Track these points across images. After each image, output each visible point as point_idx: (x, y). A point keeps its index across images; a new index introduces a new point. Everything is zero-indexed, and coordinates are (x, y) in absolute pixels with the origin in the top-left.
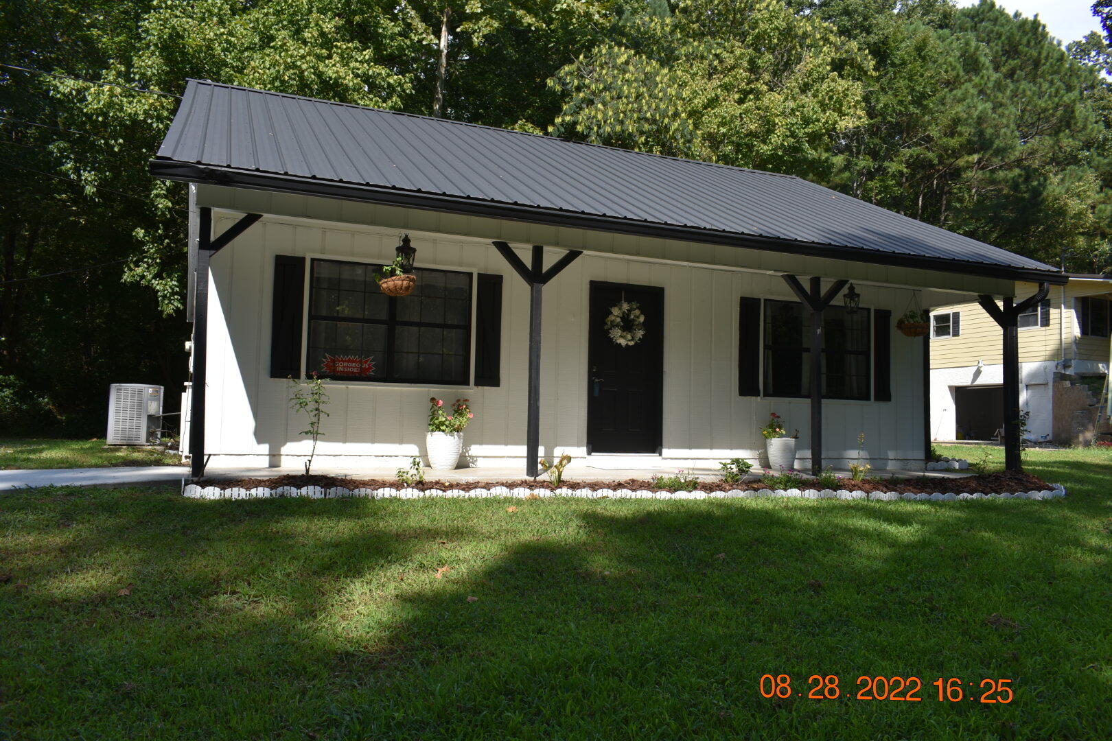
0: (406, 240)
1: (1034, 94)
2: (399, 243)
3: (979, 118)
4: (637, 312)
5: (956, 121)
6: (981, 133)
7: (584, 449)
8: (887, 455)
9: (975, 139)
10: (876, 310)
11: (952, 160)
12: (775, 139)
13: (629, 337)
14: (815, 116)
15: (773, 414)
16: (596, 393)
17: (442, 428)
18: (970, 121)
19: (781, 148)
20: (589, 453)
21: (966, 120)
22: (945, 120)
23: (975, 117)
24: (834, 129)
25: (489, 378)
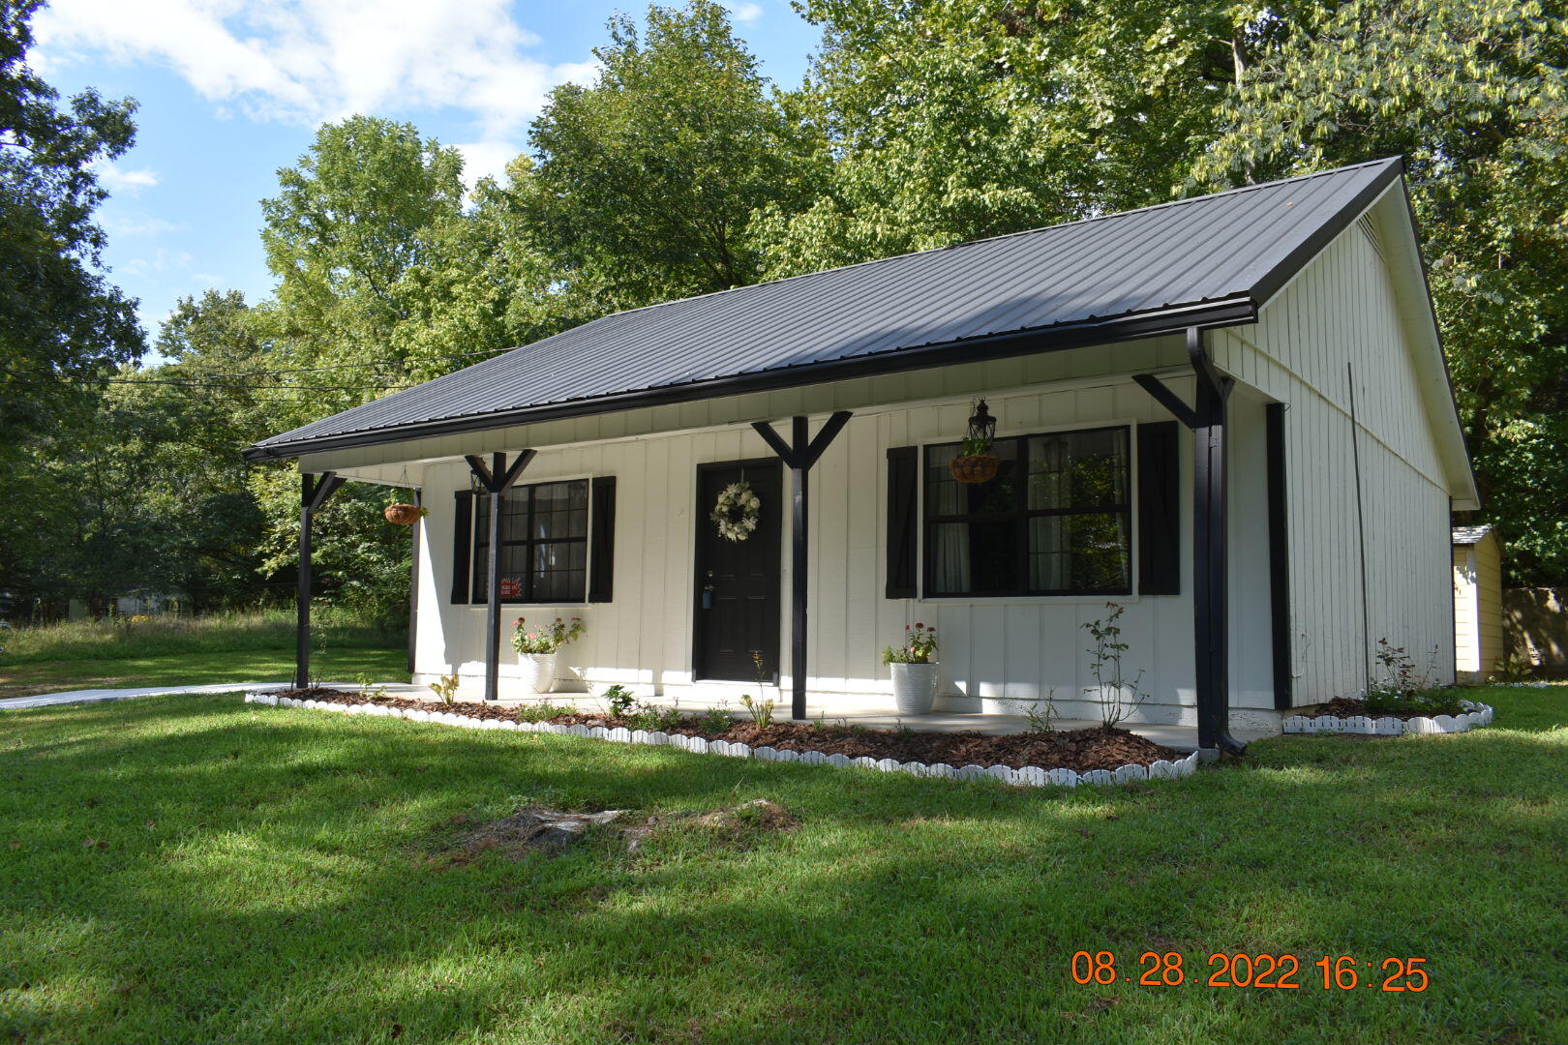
4: (747, 495)
7: (690, 674)
8: (1176, 695)
10: (1141, 427)
13: (736, 529)
16: (706, 604)
20: (695, 681)
25: (603, 592)
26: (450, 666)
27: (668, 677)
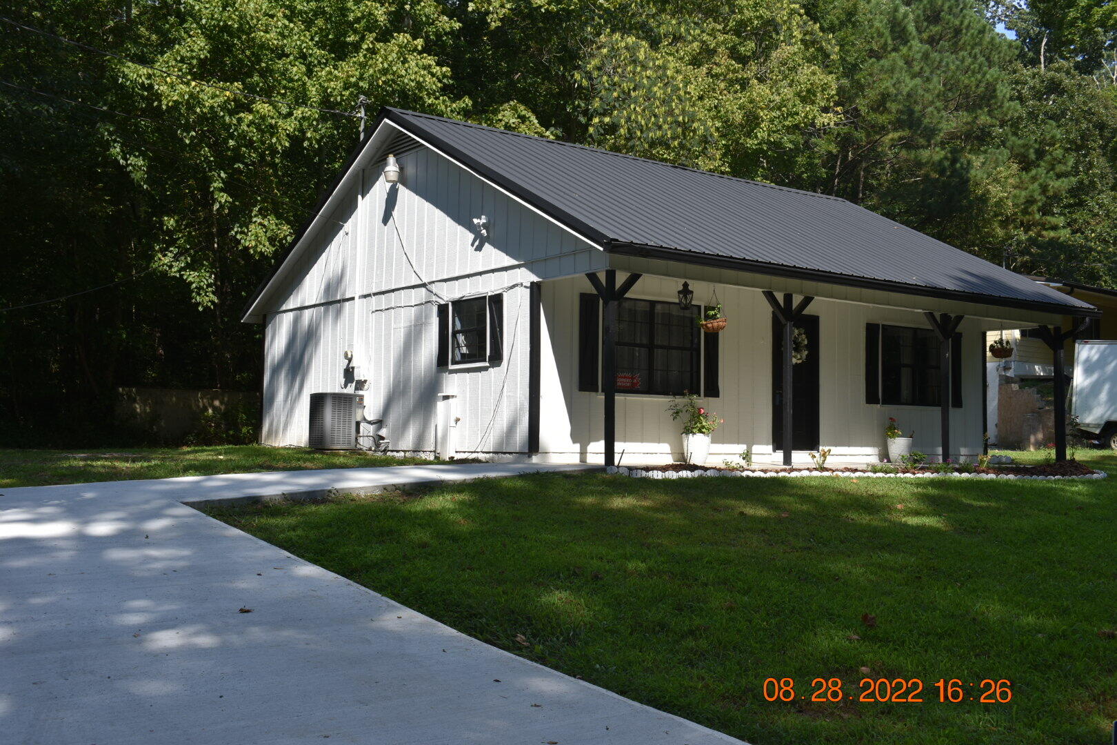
0: (686, 285)
1: (958, 68)
2: (681, 288)
3: (909, 95)
4: (804, 336)
5: (885, 97)
6: (911, 112)
7: (770, 447)
9: (905, 117)
11: (878, 137)
12: (761, 134)
13: (799, 357)
14: (794, 109)
15: (891, 419)
16: (777, 402)
17: (704, 430)
18: (900, 97)
19: (766, 144)
20: (774, 450)
21: (896, 95)
22: (872, 94)
23: (904, 93)
24: (813, 125)
25: (713, 390)
26: (577, 447)
27: (756, 449)
